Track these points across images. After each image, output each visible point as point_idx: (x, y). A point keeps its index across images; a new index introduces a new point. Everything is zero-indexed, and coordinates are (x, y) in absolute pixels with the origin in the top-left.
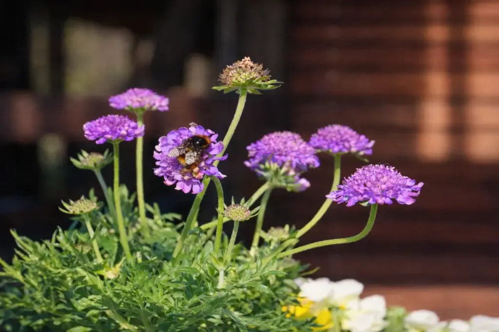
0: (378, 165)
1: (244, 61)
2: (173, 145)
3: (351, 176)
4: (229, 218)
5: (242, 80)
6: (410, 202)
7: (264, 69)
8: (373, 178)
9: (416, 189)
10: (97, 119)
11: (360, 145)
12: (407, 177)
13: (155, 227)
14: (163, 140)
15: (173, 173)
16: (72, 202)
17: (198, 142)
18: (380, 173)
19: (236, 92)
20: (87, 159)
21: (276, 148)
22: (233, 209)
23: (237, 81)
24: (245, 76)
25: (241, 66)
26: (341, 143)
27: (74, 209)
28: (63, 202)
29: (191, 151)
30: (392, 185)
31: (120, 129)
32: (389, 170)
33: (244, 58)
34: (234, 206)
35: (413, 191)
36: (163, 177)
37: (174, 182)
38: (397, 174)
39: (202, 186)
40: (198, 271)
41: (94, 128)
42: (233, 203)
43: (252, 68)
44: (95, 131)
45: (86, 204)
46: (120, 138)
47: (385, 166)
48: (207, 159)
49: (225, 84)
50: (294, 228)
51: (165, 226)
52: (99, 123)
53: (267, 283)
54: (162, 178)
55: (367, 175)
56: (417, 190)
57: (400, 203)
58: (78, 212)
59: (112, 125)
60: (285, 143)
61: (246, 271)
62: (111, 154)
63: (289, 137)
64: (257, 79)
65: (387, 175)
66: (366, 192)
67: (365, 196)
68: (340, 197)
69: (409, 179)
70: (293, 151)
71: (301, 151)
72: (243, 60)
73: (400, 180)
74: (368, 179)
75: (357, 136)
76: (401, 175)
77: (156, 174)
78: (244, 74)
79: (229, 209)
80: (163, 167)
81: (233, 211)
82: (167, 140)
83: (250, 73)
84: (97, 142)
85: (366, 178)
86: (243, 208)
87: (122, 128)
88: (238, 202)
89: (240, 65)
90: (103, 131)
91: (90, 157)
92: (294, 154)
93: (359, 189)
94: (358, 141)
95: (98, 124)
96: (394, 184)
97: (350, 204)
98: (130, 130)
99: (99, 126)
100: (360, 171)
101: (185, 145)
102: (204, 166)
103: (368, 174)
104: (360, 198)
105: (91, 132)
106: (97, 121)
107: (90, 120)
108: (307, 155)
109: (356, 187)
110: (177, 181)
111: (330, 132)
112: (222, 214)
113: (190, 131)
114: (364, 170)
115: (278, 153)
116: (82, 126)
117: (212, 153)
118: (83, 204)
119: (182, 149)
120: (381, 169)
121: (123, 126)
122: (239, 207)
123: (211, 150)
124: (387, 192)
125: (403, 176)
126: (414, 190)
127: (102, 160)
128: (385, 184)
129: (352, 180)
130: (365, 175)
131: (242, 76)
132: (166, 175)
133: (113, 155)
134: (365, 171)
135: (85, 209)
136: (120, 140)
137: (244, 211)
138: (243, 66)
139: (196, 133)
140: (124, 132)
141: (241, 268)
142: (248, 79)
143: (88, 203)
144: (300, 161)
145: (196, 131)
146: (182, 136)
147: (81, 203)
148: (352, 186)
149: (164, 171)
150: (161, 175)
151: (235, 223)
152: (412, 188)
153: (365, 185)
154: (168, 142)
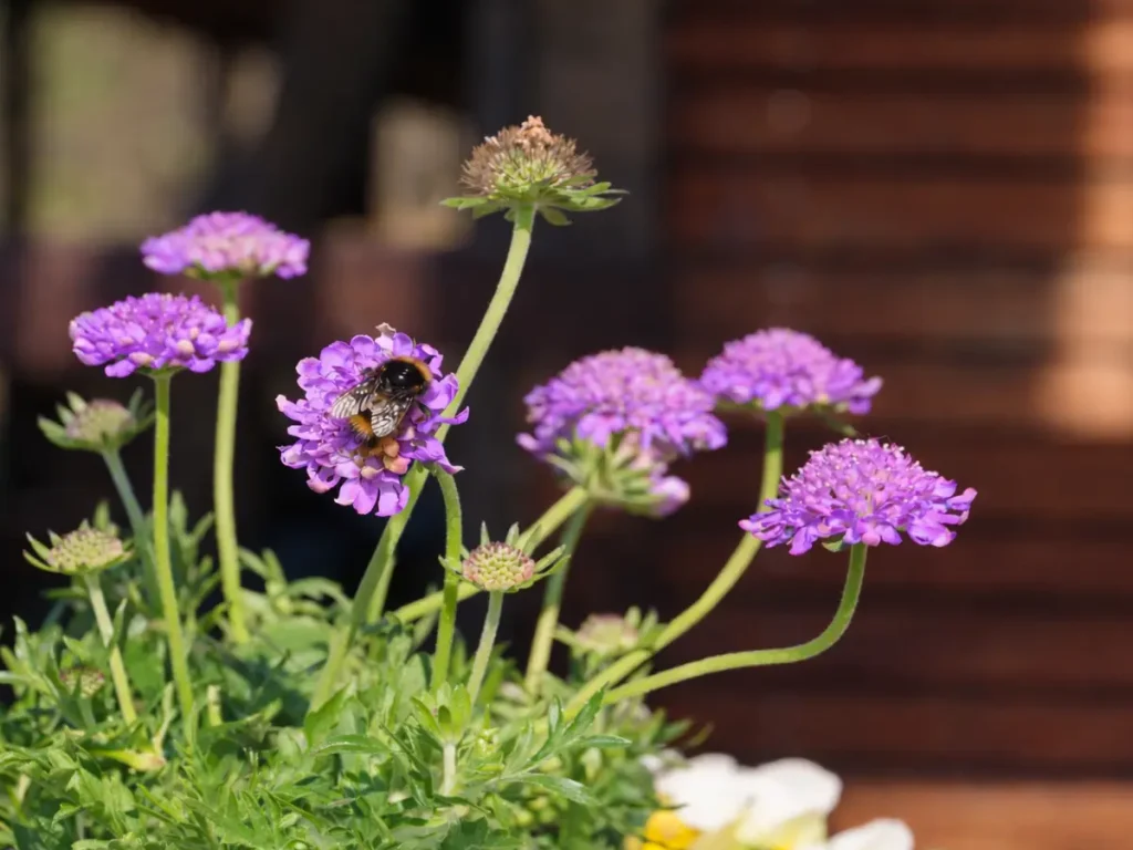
0: (863, 442)
1: (528, 128)
2: (338, 383)
3: (797, 473)
4: (474, 583)
5: (520, 182)
6: (942, 540)
7: (578, 152)
8: (853, 476)
9: (958, 504)
10: (112, 304)
11: (840, 385)
12: (935, 474)
13: (270, 617)
14: (308, 367)
15: (333, 459)
16: (54, 537)
17: (401, 377)
18: (869, 461)
19: (507, 217)
20: (83, 419)
21: (599, 394)
22: (487, 557)
23: (508, 184)
24: (530, 169)
25: (520, 141)
26: (788, 380)
27: (60, 559)
28: (30, 538)
29: (384, 401)
30: (900, 494)
31: (175, 337)
32: (891, 454)
33: (527, 120)
34: (489, 549)
35: (950, 511)
36: (305, 468)
37: (333, 483)
38: (910, 465)
39: (405, 494)
40: (385, 749)
41: (102, 330)
42: (485, 538)
43: (547, 147)
44: (104, 340)
45: (95, 545)
46: (175, 362)
47: (881, 444)
48: (420, 420)
49: (476, 192)
50: (652, 618)
51: (298, 614)
52: (116, 315)
53: (578, 773)
54: (301, 474)
55: (837, 467)
56: (962, 507)
57: (920, 542)
58: (70, 568)
59: (152, 322)
60: (627, 381)
61: (520, 740)
62: (146, 407)
63: (638, 365)
64: (560, 180)
65: (887, 466)
66: (837, 512)
67: (835, 523)
68: (772, 527)
69: (942, 479)
70: (646, 404)
71: (670, 403)
72: (524, 124)
73: (919, 480)
74: (840, 476)
75: (832, 362)
76: (920, 468)
77: (286, 464)
78: (528, 165)
79: (475, 557)
80: (306, 442)
81: (487, 562)
82: (319, 368)
83: (544, 162)
84: (110, 371)
85: (834, 476)
86: (513, 554)
87: (181, 332)
88: (499, 536)
89: (517, 137)
90: (128, 339)
91: (92, 412)
92: (650, 411)
93: (819, 503)
94: (835, 376)
95: (112, 319)
96: (904, 491)
97: (799, 547)
98: (205, 339)
99: (115, 326)
100: (818, 456)
101: (372, 384)
102: (413, 440)
103: (840, 464)
104: (823, 530)
105: (93, 342)
106: (112, 309)
107: (92, 309)
108: (686, 415)
109: (810, 500)
110: (343, 480)
111: (758, 350)
112: (458, 573)
113: (378, 348)
114: (828, 454)
115: (605, 407)
116: (68, 324)
117: (433, 405)
118: (84, 544)
119: (365, 395)
120: (870, 452)
121: (184, 327)
122: (502, 551)
123: (433, 397)
124: (888, 512)
125: (925, 469)
126: (954, 508)
127: (125, 424)
128: (882, 489)
129: (802, 482)
130: (831, 466)
131: (521, 170)
132: (315, 464)
133: (152, 409)
134: (832, 457)
135: (91, 558)
136: (175, 367)
137: (517, 561)
138: (526, 142)
139: (393, 354)
140: (186, 346)
141: (507, 731)
142: (538, 179)
143: (99, 541)
144: (665, 431)
145: (394, 346)
146: (358, 360)
147: (80, 539)
148: (801, 498)
149: (311, 452)
150: (299, 464)
151: (492, 598)
152: (950, 502)
153: (833, 495)
154: (324, 372)
